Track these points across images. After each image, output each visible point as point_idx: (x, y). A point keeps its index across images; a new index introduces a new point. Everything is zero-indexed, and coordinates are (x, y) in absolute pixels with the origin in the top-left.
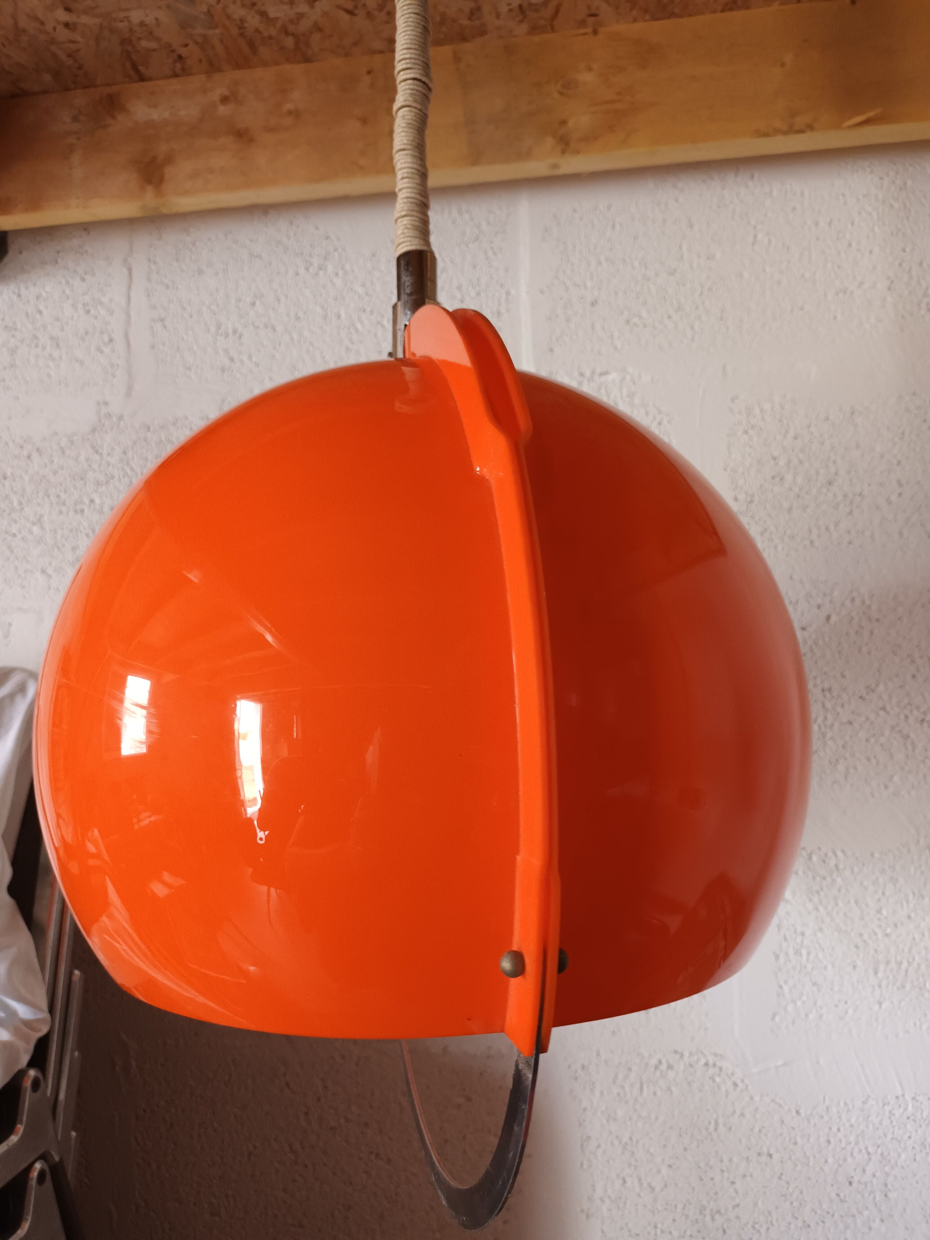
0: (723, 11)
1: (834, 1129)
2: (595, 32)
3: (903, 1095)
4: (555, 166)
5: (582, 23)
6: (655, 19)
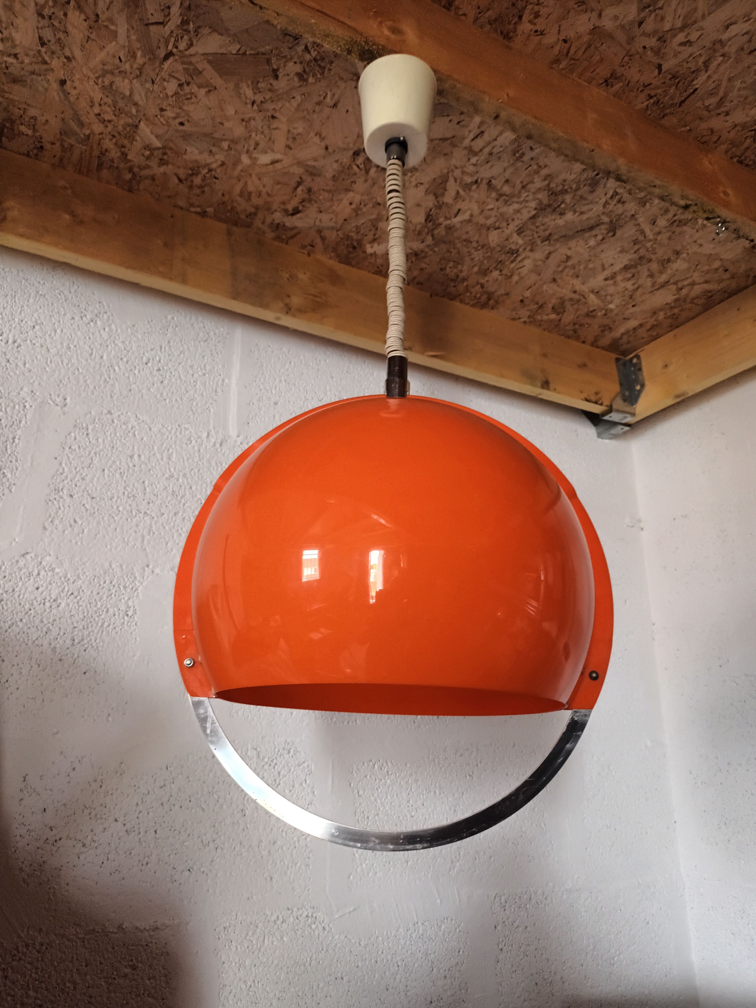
0: (373, 273)
1: (380, 953)
2: (309, 255)
3: (417, 923)
4: (278, 318)
5: (304, 247)
6: (341, 262)
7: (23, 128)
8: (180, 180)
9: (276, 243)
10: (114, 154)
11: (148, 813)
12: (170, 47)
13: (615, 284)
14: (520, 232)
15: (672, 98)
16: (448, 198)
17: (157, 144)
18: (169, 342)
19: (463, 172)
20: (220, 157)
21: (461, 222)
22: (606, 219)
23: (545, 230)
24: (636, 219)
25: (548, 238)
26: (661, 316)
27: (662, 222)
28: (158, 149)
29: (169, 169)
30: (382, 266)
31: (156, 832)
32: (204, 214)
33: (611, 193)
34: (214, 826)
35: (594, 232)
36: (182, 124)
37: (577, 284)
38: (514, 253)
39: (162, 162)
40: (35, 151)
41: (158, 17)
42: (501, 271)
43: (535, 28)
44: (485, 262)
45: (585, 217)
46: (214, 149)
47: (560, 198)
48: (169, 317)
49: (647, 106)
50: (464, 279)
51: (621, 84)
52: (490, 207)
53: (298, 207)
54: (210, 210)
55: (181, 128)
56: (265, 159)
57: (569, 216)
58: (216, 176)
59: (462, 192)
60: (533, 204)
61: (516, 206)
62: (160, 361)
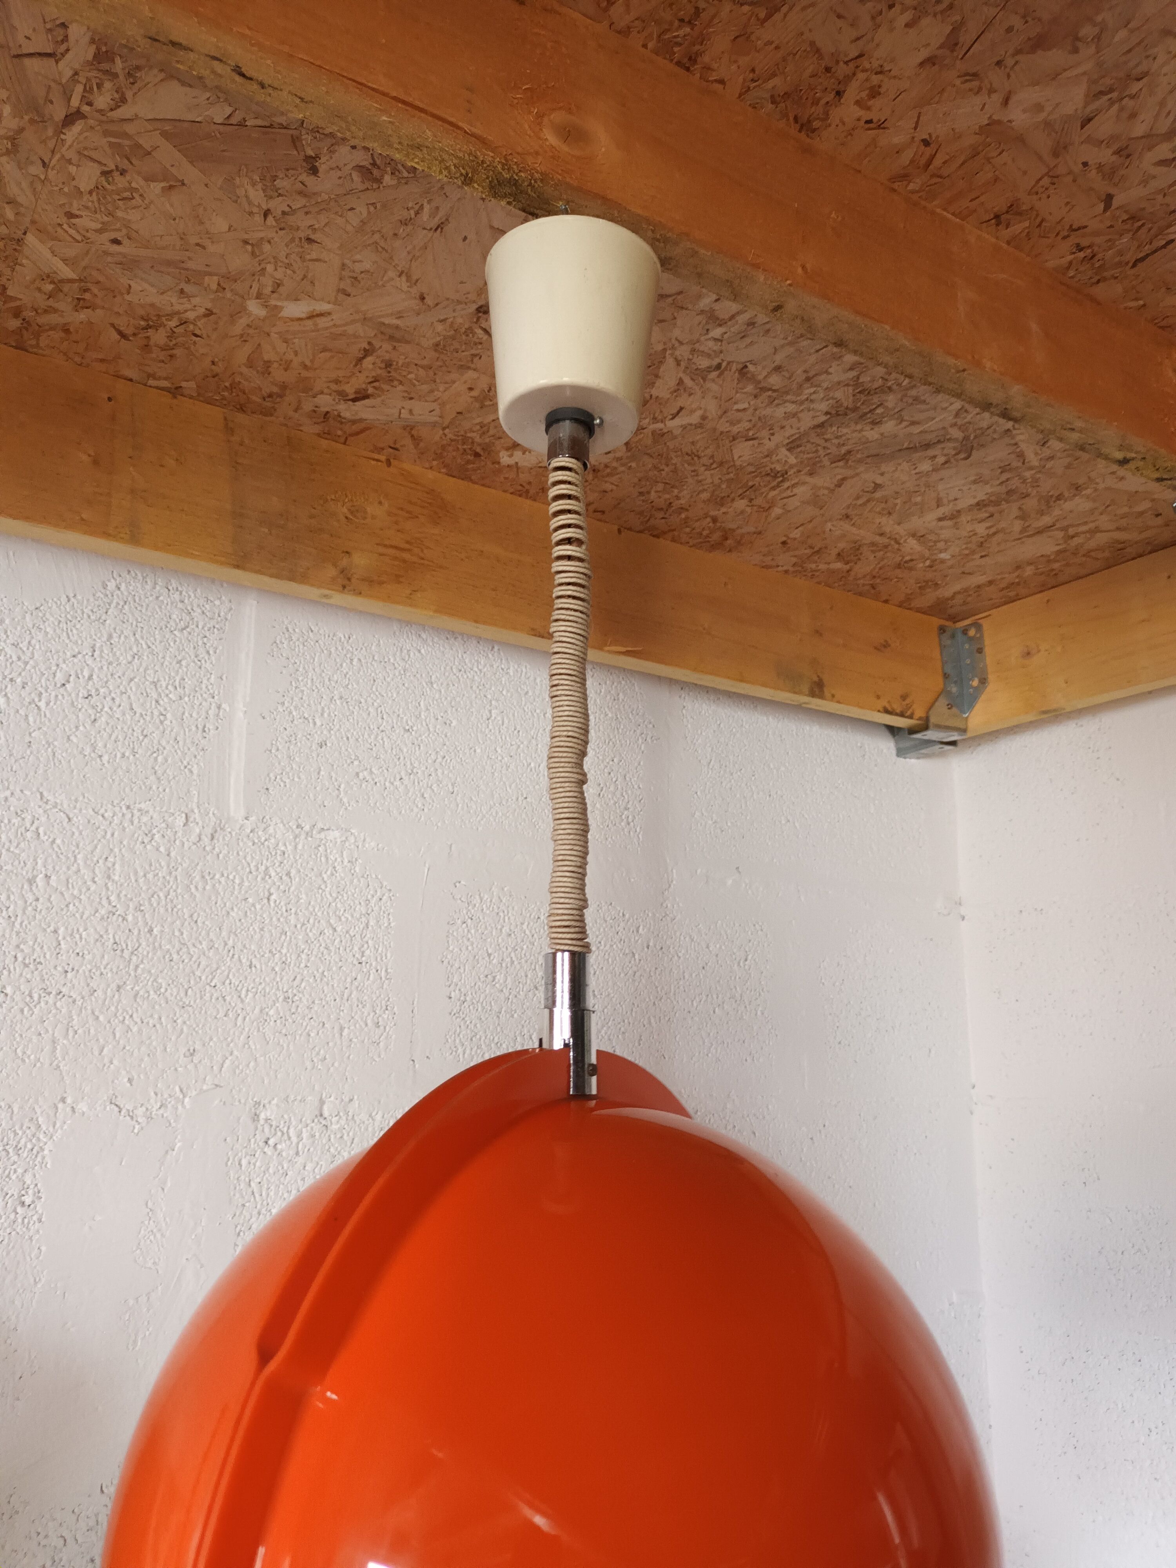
2: (388, 462)
5: (379, 450)
6: (450, 475)
8: (123, 335)
9: (324, 443)
12: (75, 102)
13: (956, 526)
14: (792, 446)
15: (1121, 253)
16: (662, 389)
17: (67, 272)
18: (110, 637)
19: (693, 351)
20: (201, 302)
21: (684, 427)
22: (956, 434)
23: (841, 445)
24: (1013, 438)
25: (844, 458)
26: (1029, 571)
28: (70, 281)
29: (97, 316)
30: (530, 483)
32: (176, 391)
35: (930, 452)
36: (116, 242)
37: (888, 524)
38: (779, 476)
39: (82, 304)
41: (42, 43)
42: (751, 500)
43: (866, 115)
44: (724, 486)
45: (916, 430)
46: (188, 288)
47: (876, 400)
48: (111, 585)
49: (1071, 263)
50: (682, 509)
51: (1027, 224)
52: (741, 406)
53: (366, 390)
54: (189, 386)
55: (115, 248)
56: (294, 309)
57: (889, 426)
58: (198, 332)
59: (688, 382)
60: (824, 406)
61: (790, 407)
62: (90, 677)
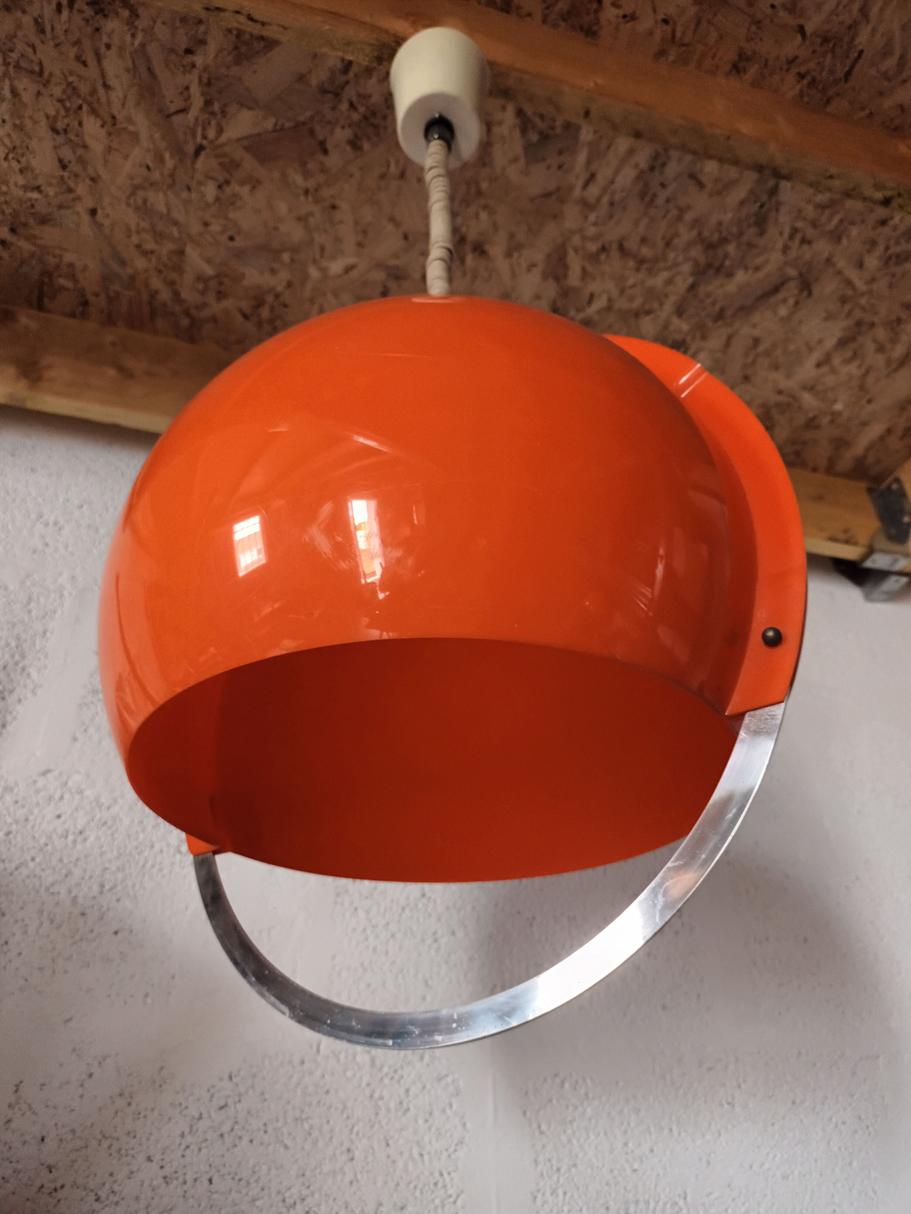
7: (62, 281)
8: (246, 317)
10: (165, 295)
11: (200, 1150)
12: (199, 139)
13: (833, 371)
14: (680, 311)
15: (832, 72)
16: (574, 279)
17: (210, 271)
19: (584, 238)
20: (284, 275)
21: (599, 312)
22: (792, 272)
23: (714, 303)
24: (834, 265)
25: (720, 316)
27: (872, 262)
28: (212, 278)
29: (229, 303)
31: (210, 1181)
33: (787, 230)
34: (303, 1175)
35: (780, 296)
36: (231, 239)
37: (779, 378)
39: (221, 295)
40: (81, 308)
41: (179, 104)
43: (621, 12)
45: (761, 275)
46: (276, 266)
47: (720, 252)
49: (801, 91)
51: (757, 66)
52: (631, 282)
55: (232, 244)
56: (336, 267)
57: (741, 277)
58: (284, 301)
59: (589, 268)
60: (686, 268)
61: (665, 275)
